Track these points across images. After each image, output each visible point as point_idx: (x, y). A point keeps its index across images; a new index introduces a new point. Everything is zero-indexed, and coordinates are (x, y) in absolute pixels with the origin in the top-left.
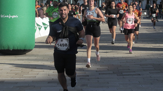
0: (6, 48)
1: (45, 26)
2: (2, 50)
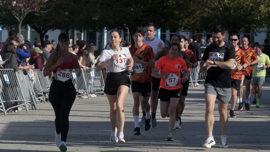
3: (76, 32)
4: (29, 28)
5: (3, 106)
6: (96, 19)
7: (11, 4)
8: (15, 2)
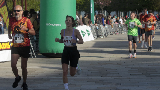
0: (51, 52)
1: (83, 34)
2: (47, 53)
3: (120, 12)
4: (105, 11)
5: (96, 36)
6: (127, 8)
7: (99, 3)
8: (100, 3)
